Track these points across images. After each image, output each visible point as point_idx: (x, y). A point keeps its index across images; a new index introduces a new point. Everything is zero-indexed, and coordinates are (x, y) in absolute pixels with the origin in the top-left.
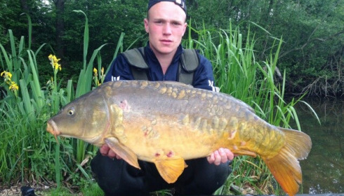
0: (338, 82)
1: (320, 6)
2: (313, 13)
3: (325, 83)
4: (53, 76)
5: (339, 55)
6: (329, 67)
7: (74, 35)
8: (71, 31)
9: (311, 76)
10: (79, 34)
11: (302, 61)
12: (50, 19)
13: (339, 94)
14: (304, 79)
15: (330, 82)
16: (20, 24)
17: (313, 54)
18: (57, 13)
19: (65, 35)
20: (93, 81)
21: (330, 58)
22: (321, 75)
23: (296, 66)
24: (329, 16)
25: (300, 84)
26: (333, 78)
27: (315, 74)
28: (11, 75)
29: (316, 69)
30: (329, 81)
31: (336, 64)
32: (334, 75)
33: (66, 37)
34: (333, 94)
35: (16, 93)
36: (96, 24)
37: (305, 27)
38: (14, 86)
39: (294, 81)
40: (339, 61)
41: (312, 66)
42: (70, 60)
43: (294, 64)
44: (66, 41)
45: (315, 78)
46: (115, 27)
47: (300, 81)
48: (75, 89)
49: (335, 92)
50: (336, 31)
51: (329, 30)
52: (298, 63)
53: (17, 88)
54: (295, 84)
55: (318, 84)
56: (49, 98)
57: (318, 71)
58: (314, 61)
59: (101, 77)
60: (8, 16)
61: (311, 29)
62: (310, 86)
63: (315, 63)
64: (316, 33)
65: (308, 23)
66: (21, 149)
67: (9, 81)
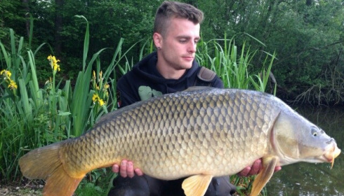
0: (332, 91)
1: (317, 15)
2: (310, 22)
3: (318, 92)
4: (52, 77)
5: (334, 65)
6: (323, 76)
7: (72, 31)
8: (69, 27)
9: (306, 85)
10: (77, 30)
11: (297, 68)
12: (49, 14)
13: (332, 104)
14: (298, 87)
15: (324, 90)
16: (18, 18)
17: (309, 62)
18: (56, 8)
19: (63, 30)
20: (91, 83)
21: (325, 67)
22: (315, 84)
23: (291, 74)
24: (326, 25)
25: (294, 91)
26: (327, 87)
27: (310, 83)
28: (10, 74)
29: (310, 77)
30: (322, 90)
31: (330, 73)
32: (327, 84)
33: (64, 32)
34: (326, 104)
35: (15, 92)
36: (95, 22)
37: (302, 35)
38: (13, 85)
39: (289, 88)
40: (333, 70)
41: (307, 74)
42: (67, 56)
43: (289, 71)
44: (65, 37)
45: (309, 86)
46: (114, 25)
47: (294, 88)
48: (73, 90)
49: (328, 100)
50: (332, 41)
51: (325, 40)
52: (294, 71)
53: (16, 86)
54: (289, 91)
55: (312, 92)
56: (47, 99)
57: (312, 79)
58: (309, 69)
59: (99, 80)
60: (7, 9)
61: (307, 38)
62: (304, 94)
63: (310, 71)
64: (313, 42)
65: (304, 31)
66: (18, 148)
67: (8, 80)
